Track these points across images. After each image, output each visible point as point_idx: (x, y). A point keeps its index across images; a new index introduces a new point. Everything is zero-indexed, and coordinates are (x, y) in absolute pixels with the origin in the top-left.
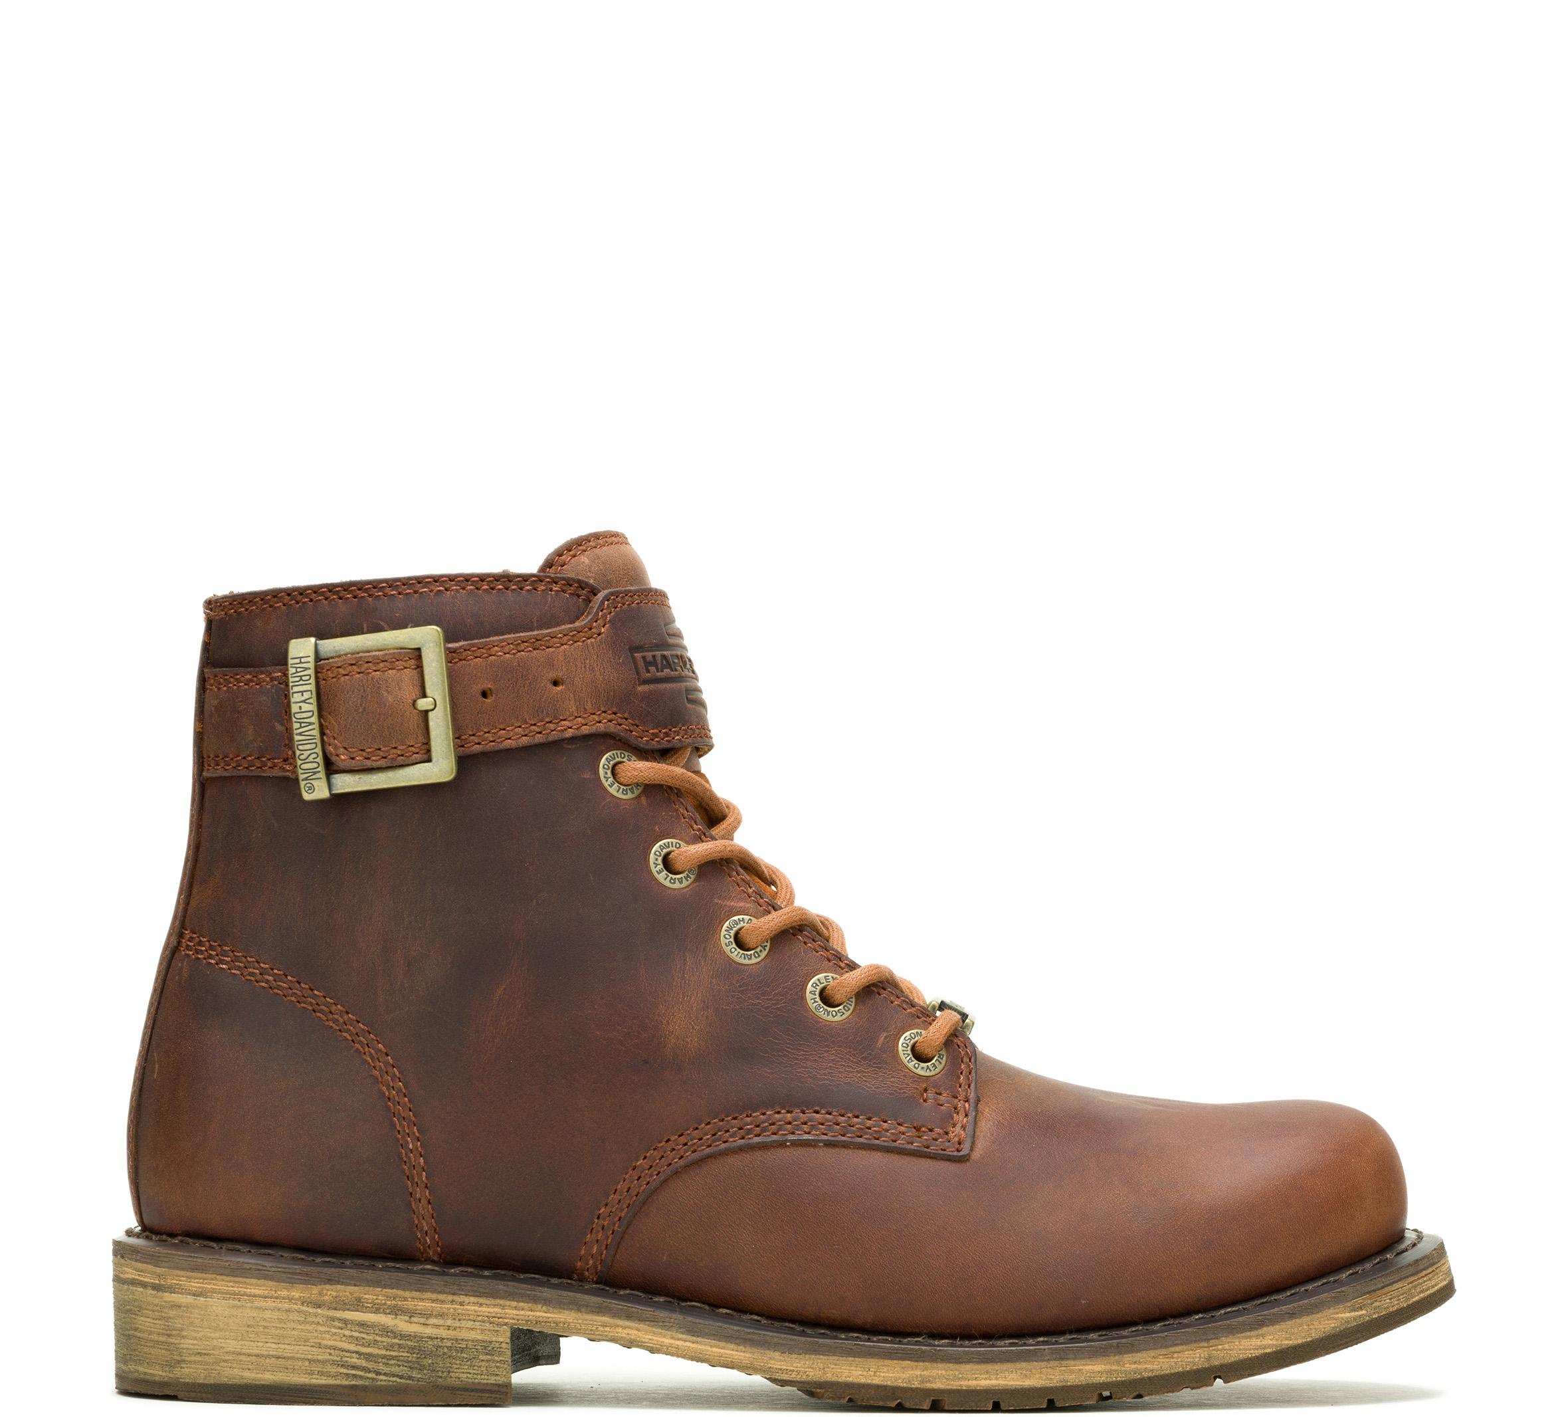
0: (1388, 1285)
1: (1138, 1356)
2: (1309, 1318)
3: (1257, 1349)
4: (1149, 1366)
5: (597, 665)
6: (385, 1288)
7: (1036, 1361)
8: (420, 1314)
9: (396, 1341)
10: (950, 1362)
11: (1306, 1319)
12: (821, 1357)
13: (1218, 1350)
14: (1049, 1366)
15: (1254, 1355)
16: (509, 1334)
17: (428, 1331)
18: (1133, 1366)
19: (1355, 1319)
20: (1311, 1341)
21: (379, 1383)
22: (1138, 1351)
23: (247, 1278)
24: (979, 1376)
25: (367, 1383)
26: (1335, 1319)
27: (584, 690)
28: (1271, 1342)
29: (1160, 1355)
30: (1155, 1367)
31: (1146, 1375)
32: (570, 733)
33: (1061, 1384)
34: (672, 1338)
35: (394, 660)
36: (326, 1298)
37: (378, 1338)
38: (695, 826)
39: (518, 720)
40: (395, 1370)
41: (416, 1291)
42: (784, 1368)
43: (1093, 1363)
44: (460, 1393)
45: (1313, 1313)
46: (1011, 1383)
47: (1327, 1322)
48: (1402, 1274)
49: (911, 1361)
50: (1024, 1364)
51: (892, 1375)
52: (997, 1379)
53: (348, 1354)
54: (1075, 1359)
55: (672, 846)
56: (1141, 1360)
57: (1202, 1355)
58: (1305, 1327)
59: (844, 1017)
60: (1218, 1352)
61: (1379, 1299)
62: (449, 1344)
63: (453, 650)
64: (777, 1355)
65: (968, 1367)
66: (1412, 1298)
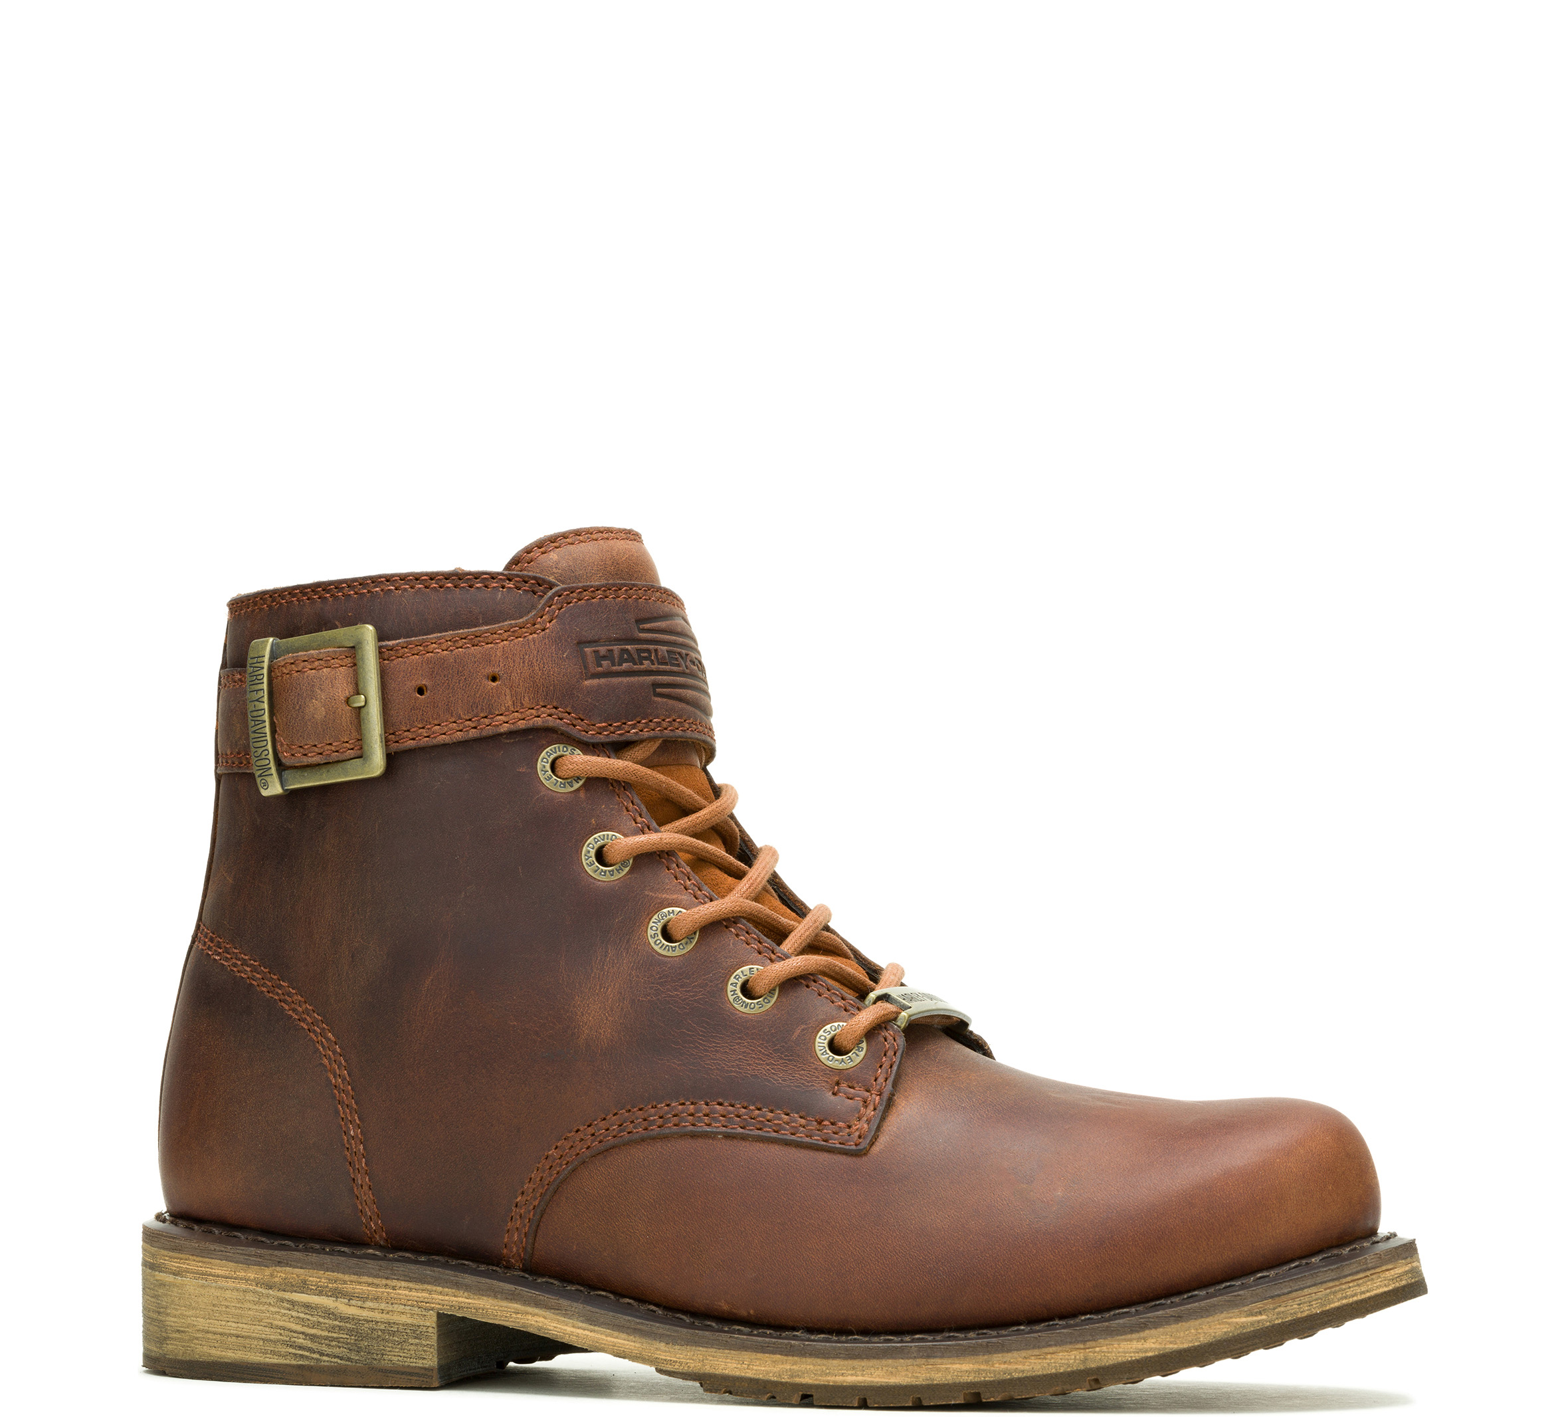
0: (1296, 1290)
1: (1008, 1356)
2: (1197, 1322)
3: (1138, 1353)
4: (1020, 1367)
5: (537, 660)
6: (327, 1271)
7: (902, 1359)
8: (358, 1297)
9: (337, 1323)
10: (818, 1357)
11: (1192, 1323)
12: (701, 1348)
13: (1095, 1352)
14: (915, 1363)
15: (1134, 1358)
16: (435, 1319)
17: (365, 1314)
18: (1003, 1366)
19: (1252, 1324)
20: (1198, 1346)
21: (322, 1363)
22: (1009, 1351)
23: (212, 1258)
24: (845, 1372)
25: (312, 1364)
26: (1229, 1324)
27: (521, 684)
28: (1153, 1346)
29: (1032, 1356)
30: (1027, 1368)
31: (1016, 1375)
32: (505, 728)
33: (927, 1382)
34: (573, 1327)
35: (329, 658)
36: (276, 1279)
37: (321, 1320)
38: (639, 819)
39: (452, 716)
40: (337, 1351)
41: (354, 1274)
42: (669, 1358)
43: (961, 1362)
44: (392, 1375)
45: (1202, 1317)
46: (877, 1380)
47: (1218, 1326)
48: (1318, 1278)
49: (781, 1355)
50: (890, 1361)
51: (763, 1368)
52: (863, 1375)
53: (295, 1335)
54: (942, 1357)
55: (608, 839)
56: (1012, 1361)
57: (1078, 1357)
58: (1193, 1331)
59: (763, 1009)
60: (1096, 1354)
61: (1283, 1304)
62: (382, 1327)
63: (390, 648)
64: (662, 1345)
65: (835, 1362)
66: (1329, 1304)
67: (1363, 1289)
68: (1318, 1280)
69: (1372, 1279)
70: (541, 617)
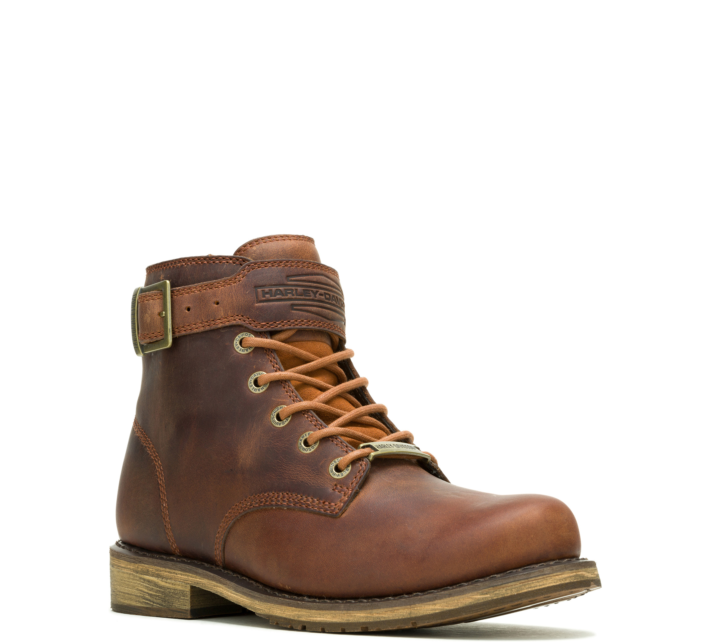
0: (505, 584)
1: (379, 611)
2: (458, 597)
3: (432, 610)
4: (384, 616)
5: (235, 295)
6: (155, 566)
7: (338, 610)
8: (165, 578)
9: (158, 589)
10: (307, 609)
11: (456, 598)
12: (269, 604)
13: (414, 610)
14: (343, 613)
15: (430, 613)
16: (189, 588)
17: (167, 585)
18: (377, 615)
19: (483, 599)
20: (458, 608)
21: (154, 607)
22: (380, 608)
23: (121, 559)
24: (317, 616)
25: (151, 607)
26: (472, 598)
27: (227, 306)
28: (439, 608)
29: (389, 611)
30: (386, 616)
31: (382, 619)
32: (220, 325)
33: (347, 622)
34: (231, 593)
35: (153, 295)
36: (139, 569)
37: (153, 587)
38: (276, 366)
39: (200, 320)
40: (158, 601)
41: (164, 568)
42: (259, 608)
43: (361, 613)
44: (176, 613)
45: (460, 595)
46: (328, 620)
47: (467, 599)
48: (516, 578)
49: (295, 607)
50: (333, 611)
51: (289, 613)
52: (323, 618)
53: (145, 594)
54: (353, 610)
55: (260, 375)
56: (380, 613)
57: (407, 612)
58: (456, 601)
59: (311, 451)
60: (415, 611)
61: (498, 590)
62: (172, 591)
63: (177, 291)
64: (257, 602)
65: (314, 611)
66: (522, 590)
67: (541, 584)
68: (517, 579)
69: (547, 579)
70: (239, 276)
